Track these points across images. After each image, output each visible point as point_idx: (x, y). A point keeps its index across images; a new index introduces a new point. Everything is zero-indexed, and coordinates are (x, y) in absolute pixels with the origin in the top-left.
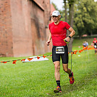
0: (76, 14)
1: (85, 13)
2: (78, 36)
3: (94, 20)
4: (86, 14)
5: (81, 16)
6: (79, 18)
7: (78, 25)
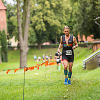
0: (34, 11)
1: (48, 9)
2: (37, 44)
3: (60, 21)
4: (49, 11)
5: (41, 14)
6: (39, 16)
7: (36, 27)
